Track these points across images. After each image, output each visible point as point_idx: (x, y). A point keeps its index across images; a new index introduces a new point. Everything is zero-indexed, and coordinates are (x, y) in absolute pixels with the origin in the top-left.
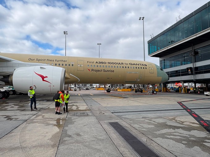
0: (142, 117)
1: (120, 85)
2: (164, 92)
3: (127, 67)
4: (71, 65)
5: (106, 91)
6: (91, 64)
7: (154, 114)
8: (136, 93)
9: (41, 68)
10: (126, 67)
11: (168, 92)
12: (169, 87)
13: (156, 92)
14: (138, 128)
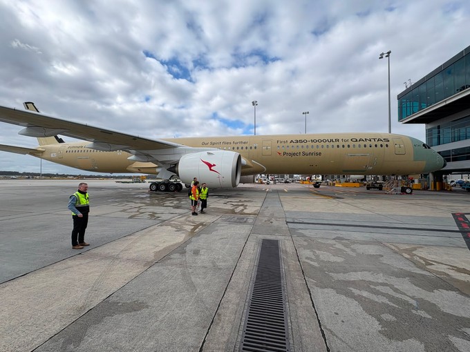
0: (334, 237)
1: (339, 177)
2: (435, 190)
3: (346, 146)
4: (253, 148)
5: (313, 186)
6: (283, 144)
7: (367, 235)
8: (368, 191)
9: (209, 153)
10: (343, 146)
11: (446, 191)
12: (452, 181)
13: (412, 190)
14: (307, 258)
